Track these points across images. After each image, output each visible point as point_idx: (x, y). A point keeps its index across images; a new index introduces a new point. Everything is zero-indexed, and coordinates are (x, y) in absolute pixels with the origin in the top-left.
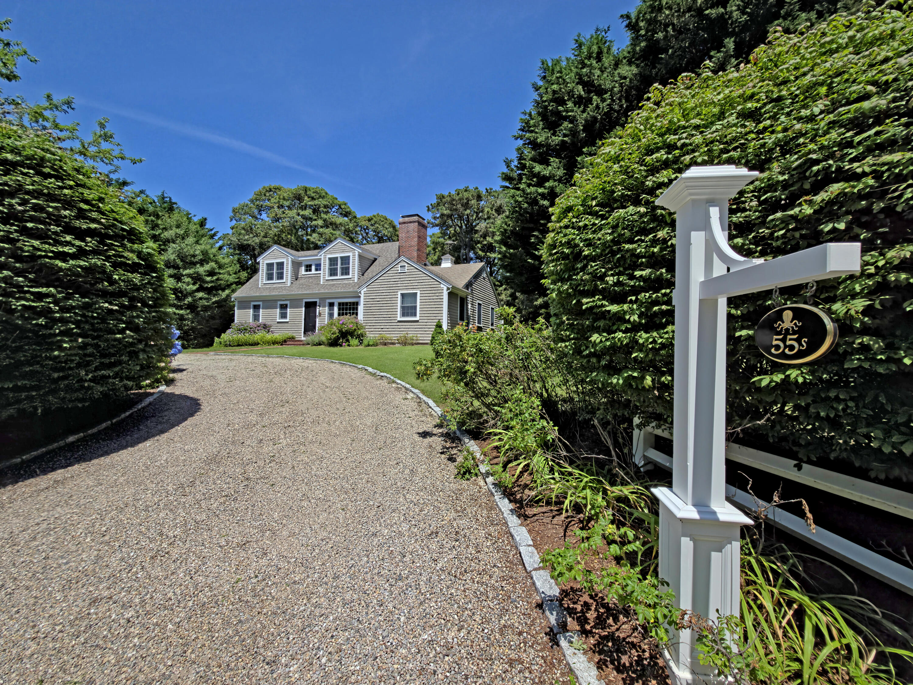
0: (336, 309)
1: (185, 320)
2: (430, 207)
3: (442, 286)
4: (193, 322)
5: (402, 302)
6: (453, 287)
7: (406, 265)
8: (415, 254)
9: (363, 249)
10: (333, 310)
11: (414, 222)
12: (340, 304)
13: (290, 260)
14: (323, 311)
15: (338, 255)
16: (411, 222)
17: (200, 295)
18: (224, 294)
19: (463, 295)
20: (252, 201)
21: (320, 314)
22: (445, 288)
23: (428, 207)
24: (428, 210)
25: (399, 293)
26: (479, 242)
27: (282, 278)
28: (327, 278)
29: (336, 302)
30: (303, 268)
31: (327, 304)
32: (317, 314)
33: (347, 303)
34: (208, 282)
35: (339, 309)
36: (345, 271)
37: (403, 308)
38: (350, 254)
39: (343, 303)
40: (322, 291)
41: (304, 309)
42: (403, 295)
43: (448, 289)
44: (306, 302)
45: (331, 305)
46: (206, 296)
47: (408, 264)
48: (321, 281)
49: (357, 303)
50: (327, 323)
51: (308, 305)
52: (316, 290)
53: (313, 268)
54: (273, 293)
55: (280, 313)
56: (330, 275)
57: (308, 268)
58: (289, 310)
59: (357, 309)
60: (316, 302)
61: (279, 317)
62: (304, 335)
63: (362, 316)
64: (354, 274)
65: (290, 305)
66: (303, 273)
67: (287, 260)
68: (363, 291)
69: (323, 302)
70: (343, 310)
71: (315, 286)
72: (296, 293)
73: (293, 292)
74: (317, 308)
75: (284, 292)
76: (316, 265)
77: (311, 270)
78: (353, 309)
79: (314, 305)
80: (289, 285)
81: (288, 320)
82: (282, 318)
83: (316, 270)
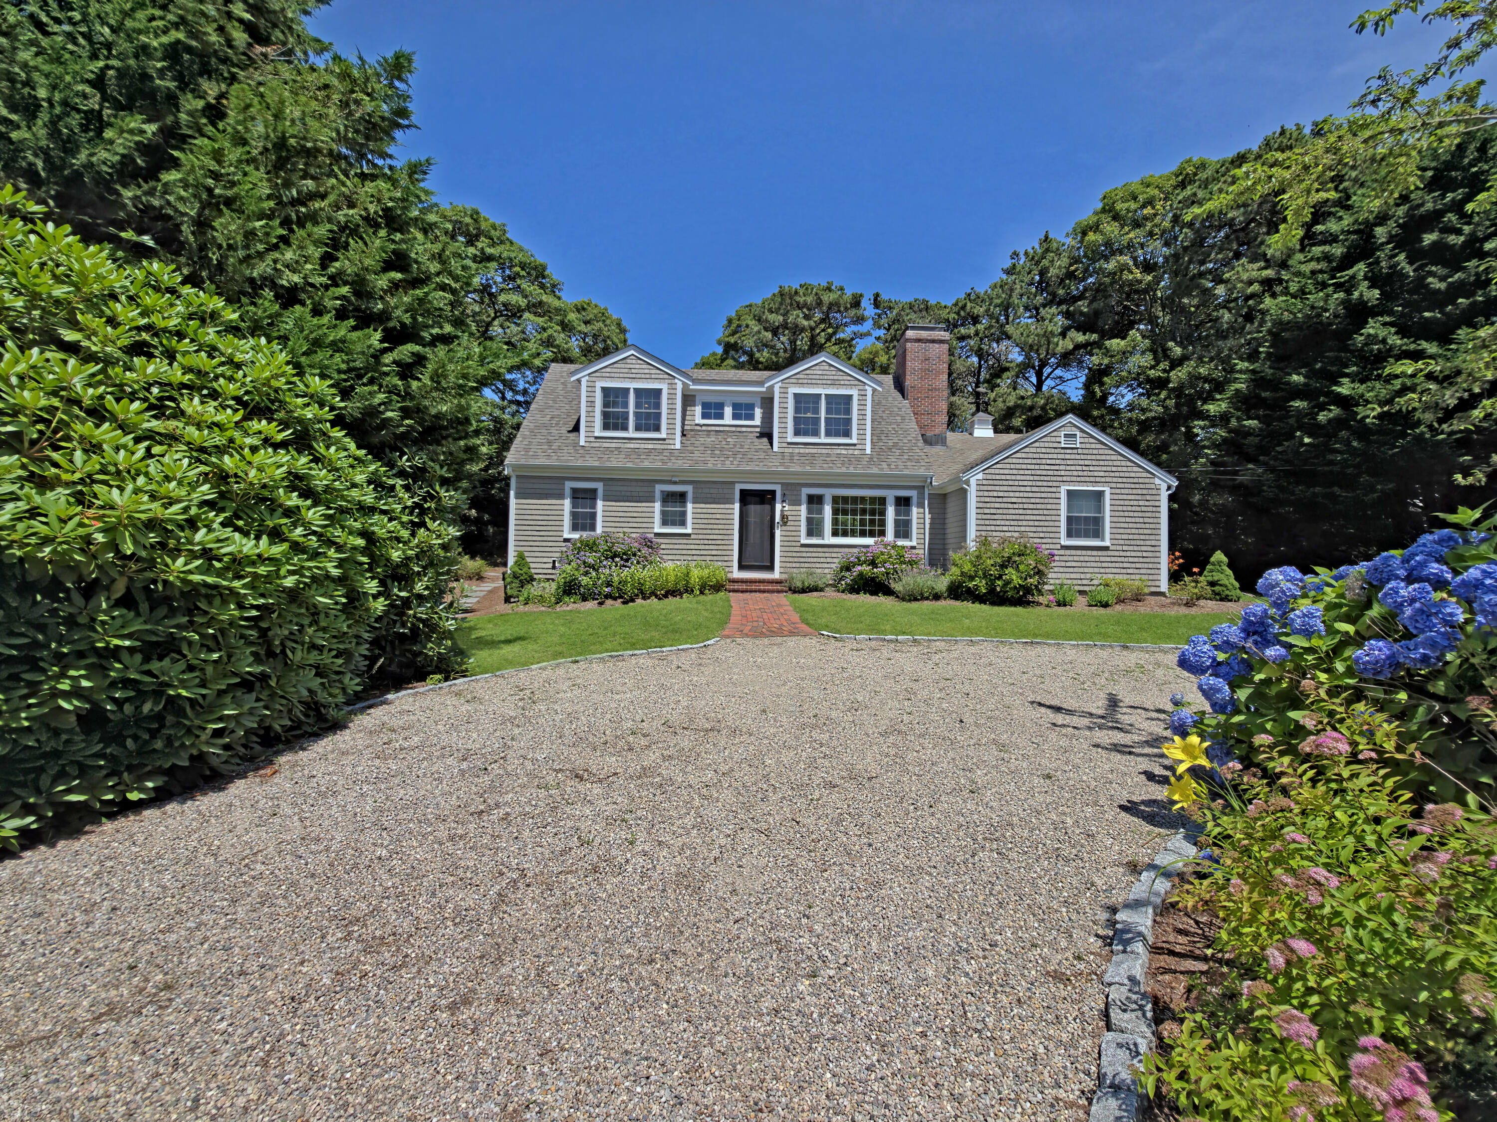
0: (828, 510)
3: (1157, 481)
5: (1069, 508)
7: (1079, 434)
10: (820, 511)
11: (941, 342)
12: (835, 500)
13: (679, 386)
14: (792, 514)
15: (821, 391)
16: (933, 341)
21: (785, 519)
22: (1164, 486)
25: (1064, 488)
27: (654, 428)
28: (790, 439)
29: (828, 494)
30: (698, 410)
31: (804, 498)
32: (778, 519)
33: (863, 499)
35: (835, 512)
36: (840, 427)
38: (854, 392)
39: (845, 499)
40: (796, 468)
41: (737, 506)
42: (1070, 494)
44: (742, 491)
45: (815, 501)
47: (1083, 431)
48: (771, 444)
49: (882, 501)
50: (804, 541)
51: (747, 497)
52: (775, 465)
53: (728, 411)
54: (646, 464)
55: (663, 513)
56: (797, 433)
57: (713, 410)
58: (690, 506)
59: (883, 513)
60: (773, 492)
61: (665, 523)
62: (741, 567)
63: (972, 532)
64: (862, 436)
65: (690, 496)
66: (699, 420)
67: (672, 387)
68: (975, 478)
69: (791, 493)
70: (845, 512)
71: (762, 455)
72: (719, 467)
73: (710, 466)
74: (778, 507)
75: (679, 464)
76: (735, 406)
77: (721, 416)
78: (873, 512)
79: (766, 498)
80: (678, 446)
81: (689, 531)
82: (674, 523)
83: (735, 416)
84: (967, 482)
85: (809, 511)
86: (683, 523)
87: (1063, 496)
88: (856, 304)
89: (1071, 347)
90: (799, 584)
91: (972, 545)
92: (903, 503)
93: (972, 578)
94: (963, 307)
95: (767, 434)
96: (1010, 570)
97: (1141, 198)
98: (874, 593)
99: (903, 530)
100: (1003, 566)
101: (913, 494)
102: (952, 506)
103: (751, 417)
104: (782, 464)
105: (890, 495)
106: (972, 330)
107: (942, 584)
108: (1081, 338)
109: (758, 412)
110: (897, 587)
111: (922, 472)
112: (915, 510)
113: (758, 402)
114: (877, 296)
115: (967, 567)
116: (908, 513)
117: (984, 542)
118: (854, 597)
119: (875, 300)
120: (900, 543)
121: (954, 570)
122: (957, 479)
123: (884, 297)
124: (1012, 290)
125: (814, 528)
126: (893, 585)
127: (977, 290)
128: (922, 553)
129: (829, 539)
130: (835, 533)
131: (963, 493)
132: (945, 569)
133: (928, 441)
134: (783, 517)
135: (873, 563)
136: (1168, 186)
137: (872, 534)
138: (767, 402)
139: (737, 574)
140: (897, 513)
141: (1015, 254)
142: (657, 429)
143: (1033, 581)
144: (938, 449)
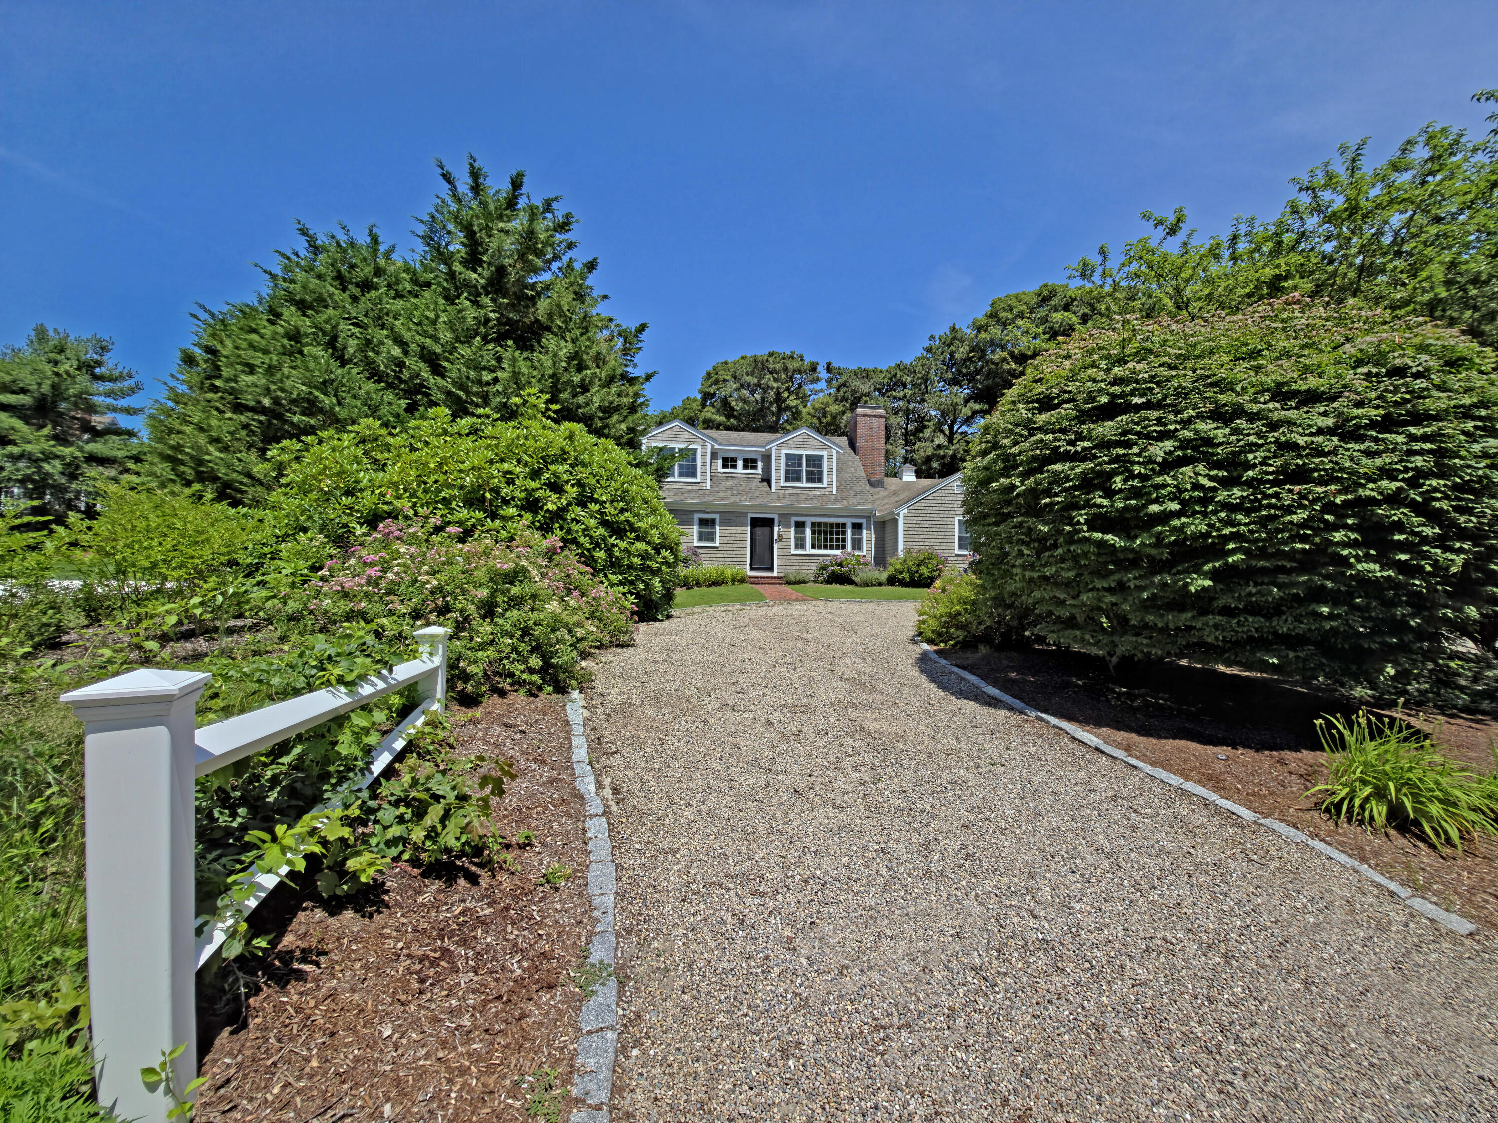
0: (809, 531)
5: (960, 531)
8: (882, 460)
10: (804, 532)
11: (881, 417)
12: (813, 524)
13: (709, 447)
14: (785, 534)
15: (804, 452)
16: (875, 416)
25: (957, 518)
28: (783, 484)
29: (809, 520)
30: (719, 462)
31: (793, 523)
32: (776, 537)
33: (825, 524)
35: (813, 532)
36: (815, 476)
37: (960, 538)
38: (825, 453)
39: (820, 524)
40: (788, 504)
41: (749, 528)
42: (960, 522)
44: (752, 519)
45: (800, 525)
48: (770, 487)
49: (844, 525)
50: (793, 552)
51: (756, 523)
52: (773, 502)
53: (740, 463)
54: (688, 500)
55: (700, 533)
56: (787, 479)
57: (729, 462)
58: (717, 528)
59: (844, 533)
60: (773, 519)
61: (700, 539)
62: (752, 569)
63: (901, 546)
64: (830, 482)
65: (717, 521)
66: (720, 469)
67: (704, 448)
68: (903, 512)
69: (785, 519)
70: (820, 533)
71: (765, 494)
72: (738, 502)
73: (731, 502)
74: (776, 529)
75: (710, 500)
76: (745, 460)
77: (734, 467)
78: (837, 533)
79: (769, 523)
80: (708, 487)
81: (717, 544)
82: (706, 540)
83: (745, 467)
84: (898, 514)
85: (797, 532)
86: (712, 539)
87: (956, 523)
88: (814, 369)
89: (970, 414)
90: (793, 579)
91: (901, 553)
92: (857, 527)
93: (901, 573)
94: (895, 375)
95: (767, 480)
96: (922, 568)
97: (1015, 311)
98: (841, 584)
99: (857, 544)
100: (919, 566)
101: (864, 521)
102: (889, 529)
103: (755, 467)
104: (779, 501)
105: (849, 522)
106: (902, 394)
107: (884, 577)
108: (977, 407)
109: (760, 465)
110: (856, 579)
111: (869, 507)
112: (865, 531)
113: (760, 458)
114: (829, 364)
115: (898, 567)
116: (861, 533)
117: (908, 551)
118: (829, 586)
119: (828, 368)
120: (857, 553)
121: (891, 568)
122: (893, 513)
123: (835, 365)
124: (929, 369)
125: (800, 544)
126: (854, 578)
127: (905, 362)
128: (871, 559)
129: (809, 550)
130: (813, 547)
131: (895, 521)
132: (885, 568)
133: (872, 484)
134: (779, 536)
135: (841, 565)
136: (1032, 304)
137: (838, 547)
138: (767, 458)
139: (750, 574)
140: (854, 534)
141: (932, 338)
142: (694, 475)
143: (936, 574)
144: (878, 490)
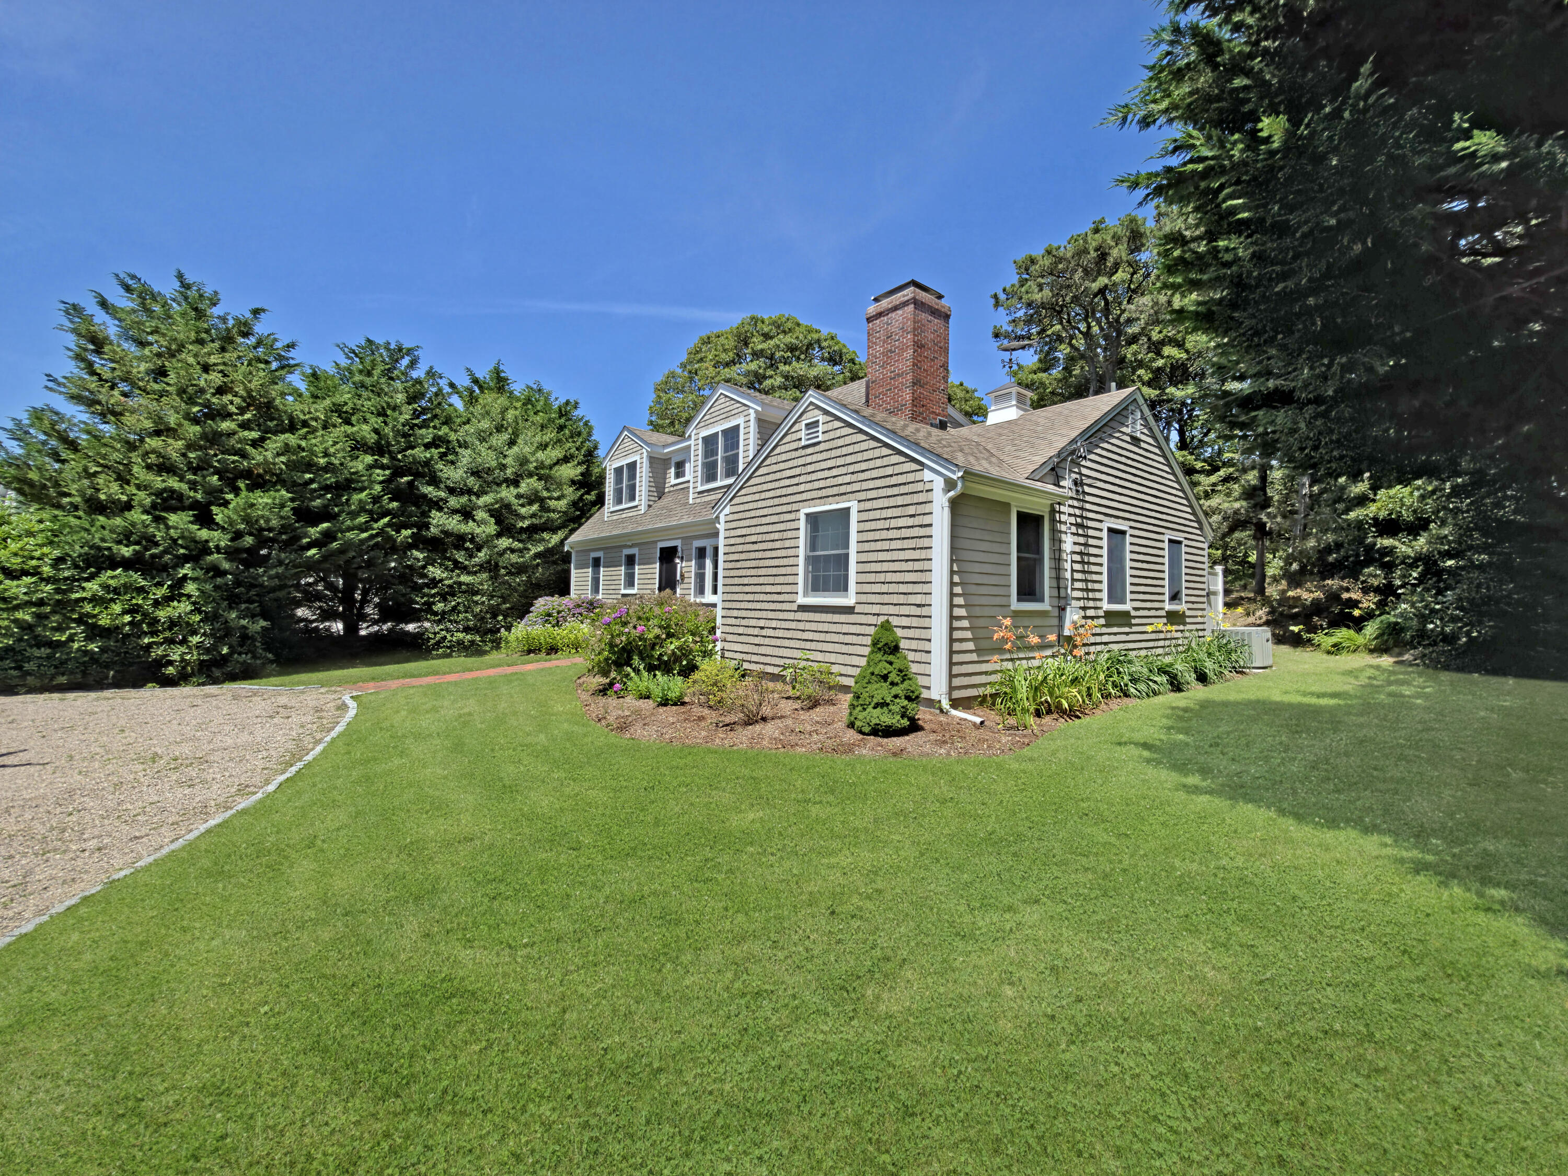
0: (709, 564)
1: (476, 593)
2: (1002, 297)
3: (927, 475)
4: (492, 597)
5: (813, 544)
6: (969, 475)
7: (822, 418)
8: (907, 396)
9: (762, 404)
10: (705, 567)
16: (895, 308)
17: (504, 542)
18: (555, 539)
19: (1038, 506)
20: (683, 366)
21: (682, 576)
22: (939, 483)
23: (995, 297)
24: (997, 304)
25: (804, 513)
26: (1141, 364)
27: (632, 498)
28: (700, 489)
29: (709, 545)
30: (671, 471)
31: (694, 552)
32: (678, 578)
34: (523, 518)
37: (812, 561)
38: (741, 421)
41: (659, 564)
42: (812, 519)
43: (950, 484)
44: (662, 550)
45: (702, 553)
46: (517, 545)
47: (826, 413)
52: (677, 519)
53: (687, 467)
55: (628, 576)
56: (708, 480)
57: (681, 468)
58: (637, 568)
60: (676, 549)
63: (722, 588)
65: (637, 558)
66: (673, 481)
67: (641, 456)
68: (724, 513)
69: (687, 547)
71: (679, 510)
72: (646, 527)
77: (684, 473)
80: (643, 511)
81: (636, 591)
84: (718, 520)
87: (803, 525)
104: (682, 517)
129: (709, 597)
134: (682, 574)
